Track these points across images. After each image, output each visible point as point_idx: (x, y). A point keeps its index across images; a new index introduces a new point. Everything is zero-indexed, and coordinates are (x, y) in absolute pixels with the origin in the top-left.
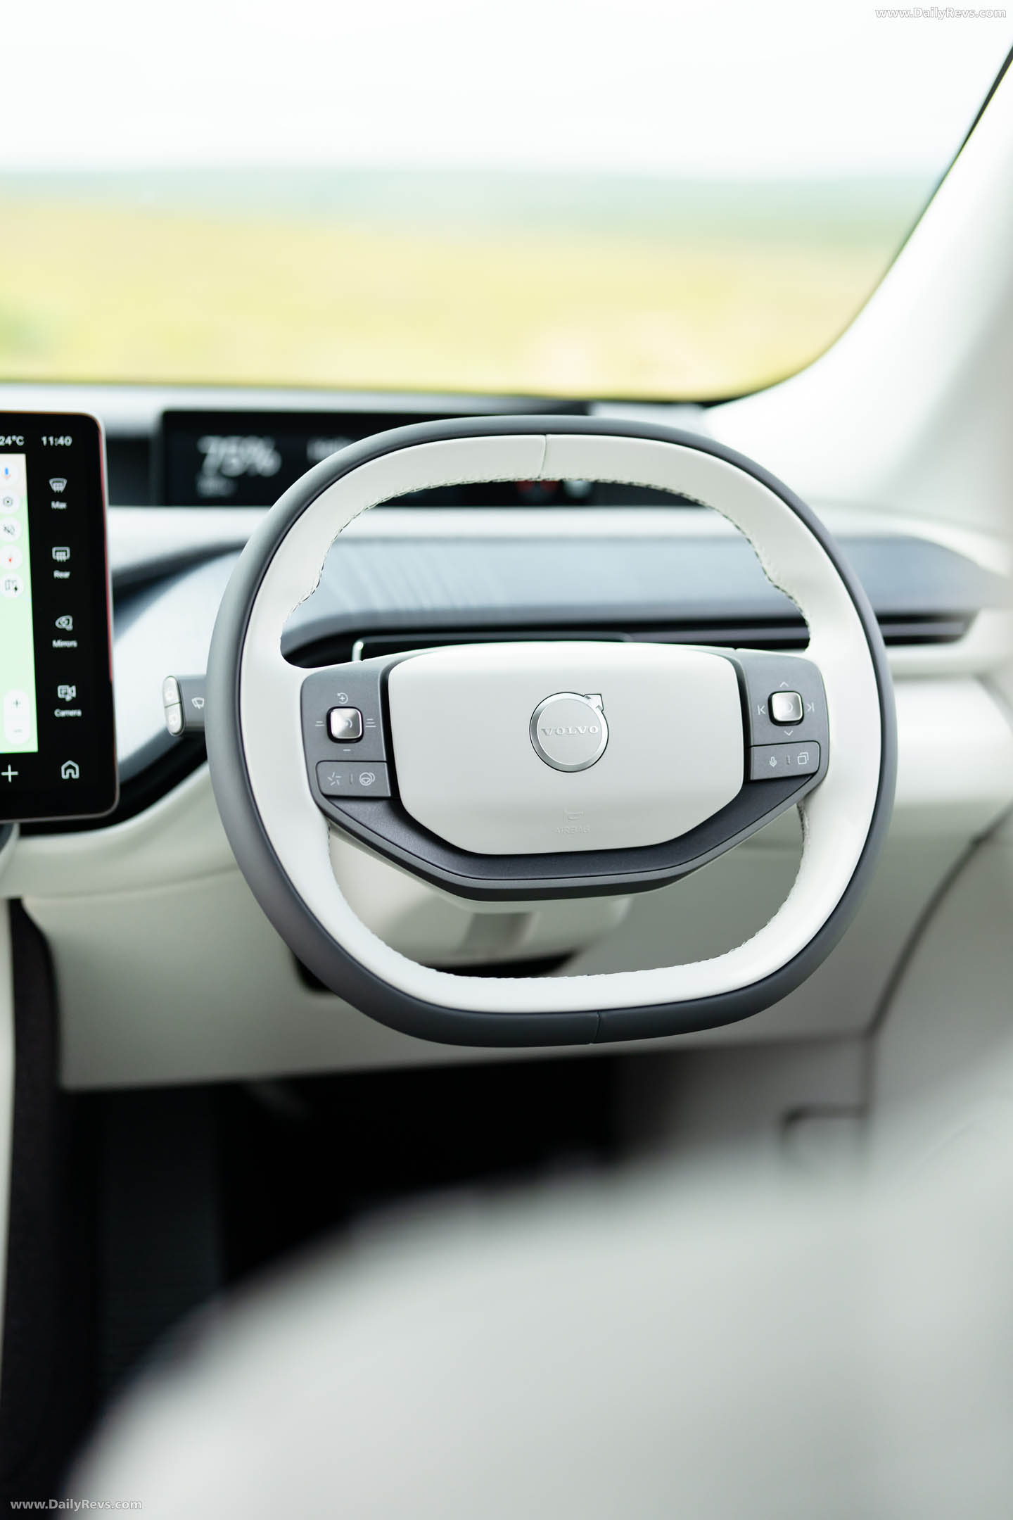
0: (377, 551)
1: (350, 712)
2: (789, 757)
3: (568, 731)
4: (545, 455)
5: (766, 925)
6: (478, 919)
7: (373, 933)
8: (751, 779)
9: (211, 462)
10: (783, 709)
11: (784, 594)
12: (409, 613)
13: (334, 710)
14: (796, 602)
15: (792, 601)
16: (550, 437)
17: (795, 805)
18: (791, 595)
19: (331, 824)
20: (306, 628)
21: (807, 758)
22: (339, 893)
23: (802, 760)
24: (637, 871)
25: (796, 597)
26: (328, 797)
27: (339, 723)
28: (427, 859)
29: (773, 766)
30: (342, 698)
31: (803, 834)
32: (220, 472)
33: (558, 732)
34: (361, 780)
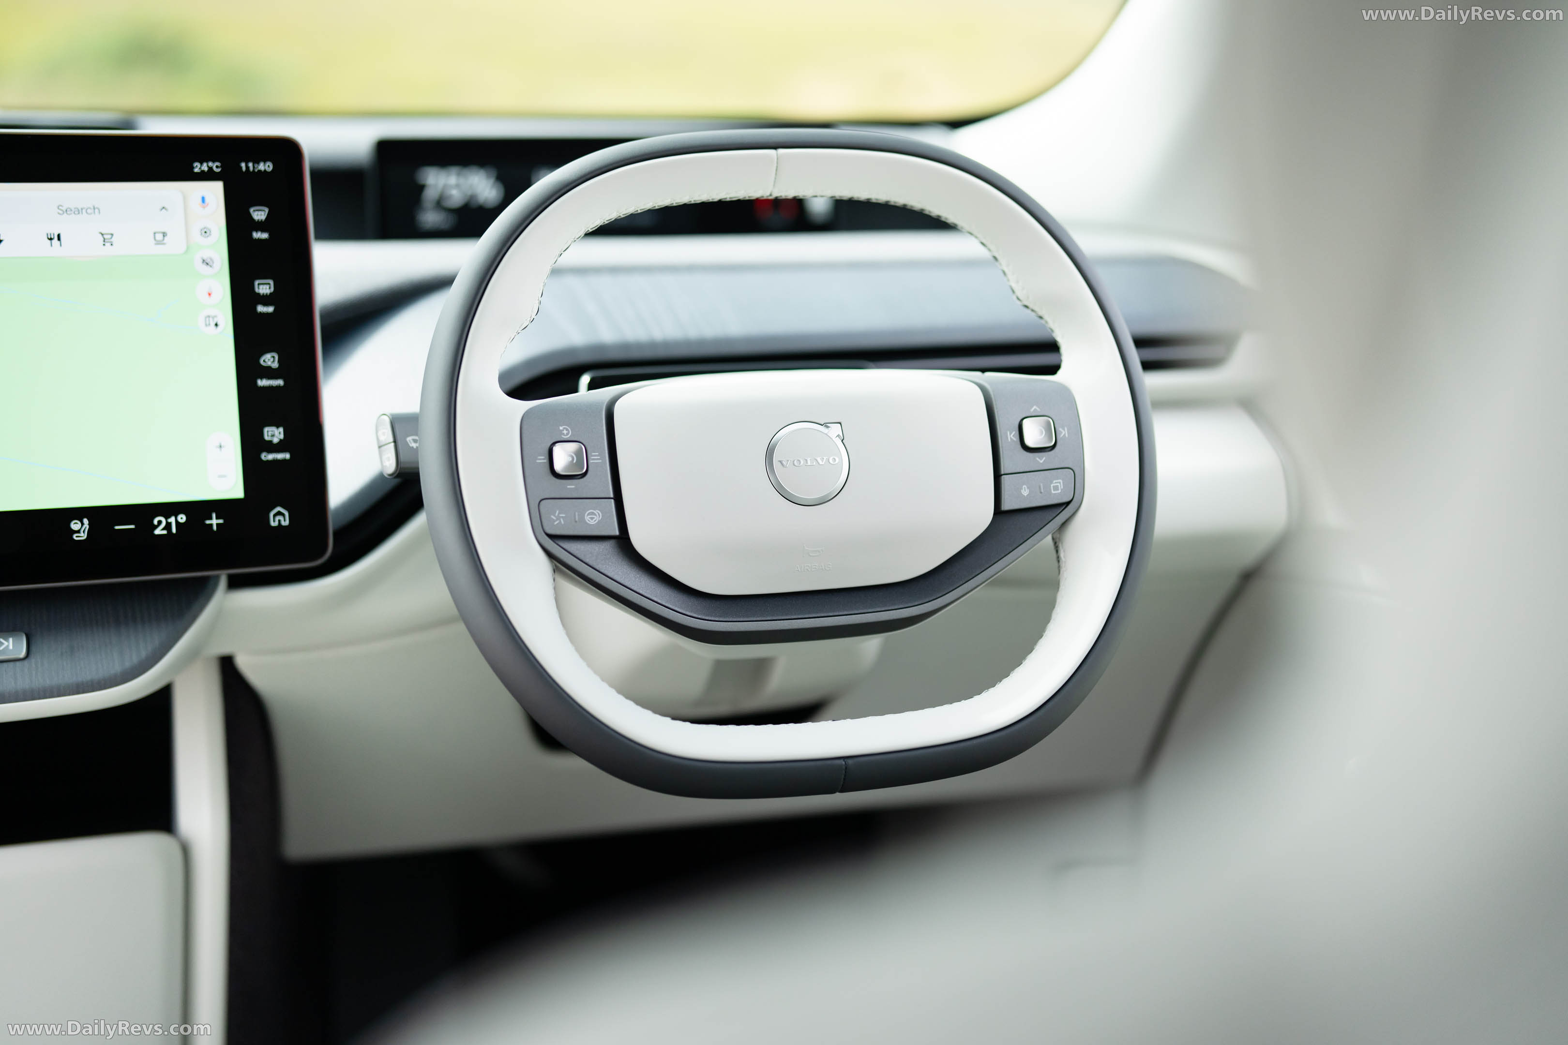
0: (604, 282)
1: (573, 447)
2: (1042, 485)
3: (807, 463)
4: (776, 170)
5: (1022, 663)
6: (719, 665)
7: (603, 680)
8: (1003, 509)
9: (430, 194)
10: (1034, 435)
11: (1033, 314)
12: (639, 346)
13: (557, 444)
14: (1047, 322)
15: (1042, 322)
16: (781, 151)
17: (1049, 538)
18: (1040, 314)
19: (556, 566)
20: (529, 363)
21: (1061, 486)
22: (568, 640)
23: (1056, 488)
24: (883, 609)
25: (1046, 317)
26: (552, 537)
27: (562, 458)
28: (659, 601)
29: (1026, 495)
30: (565, 432)
31: (1059, 567)
32: (439, 204)
33: (796, 464)
34: (587, 518)
